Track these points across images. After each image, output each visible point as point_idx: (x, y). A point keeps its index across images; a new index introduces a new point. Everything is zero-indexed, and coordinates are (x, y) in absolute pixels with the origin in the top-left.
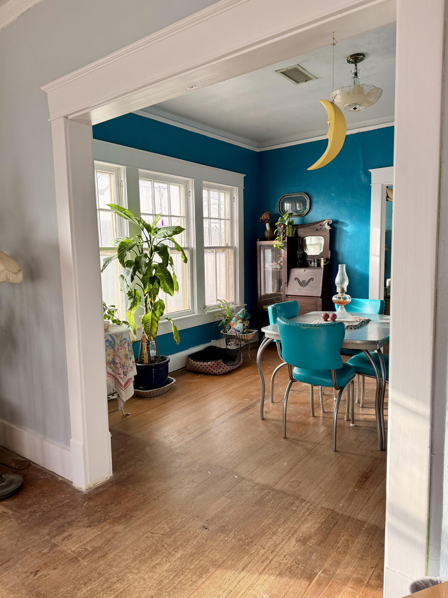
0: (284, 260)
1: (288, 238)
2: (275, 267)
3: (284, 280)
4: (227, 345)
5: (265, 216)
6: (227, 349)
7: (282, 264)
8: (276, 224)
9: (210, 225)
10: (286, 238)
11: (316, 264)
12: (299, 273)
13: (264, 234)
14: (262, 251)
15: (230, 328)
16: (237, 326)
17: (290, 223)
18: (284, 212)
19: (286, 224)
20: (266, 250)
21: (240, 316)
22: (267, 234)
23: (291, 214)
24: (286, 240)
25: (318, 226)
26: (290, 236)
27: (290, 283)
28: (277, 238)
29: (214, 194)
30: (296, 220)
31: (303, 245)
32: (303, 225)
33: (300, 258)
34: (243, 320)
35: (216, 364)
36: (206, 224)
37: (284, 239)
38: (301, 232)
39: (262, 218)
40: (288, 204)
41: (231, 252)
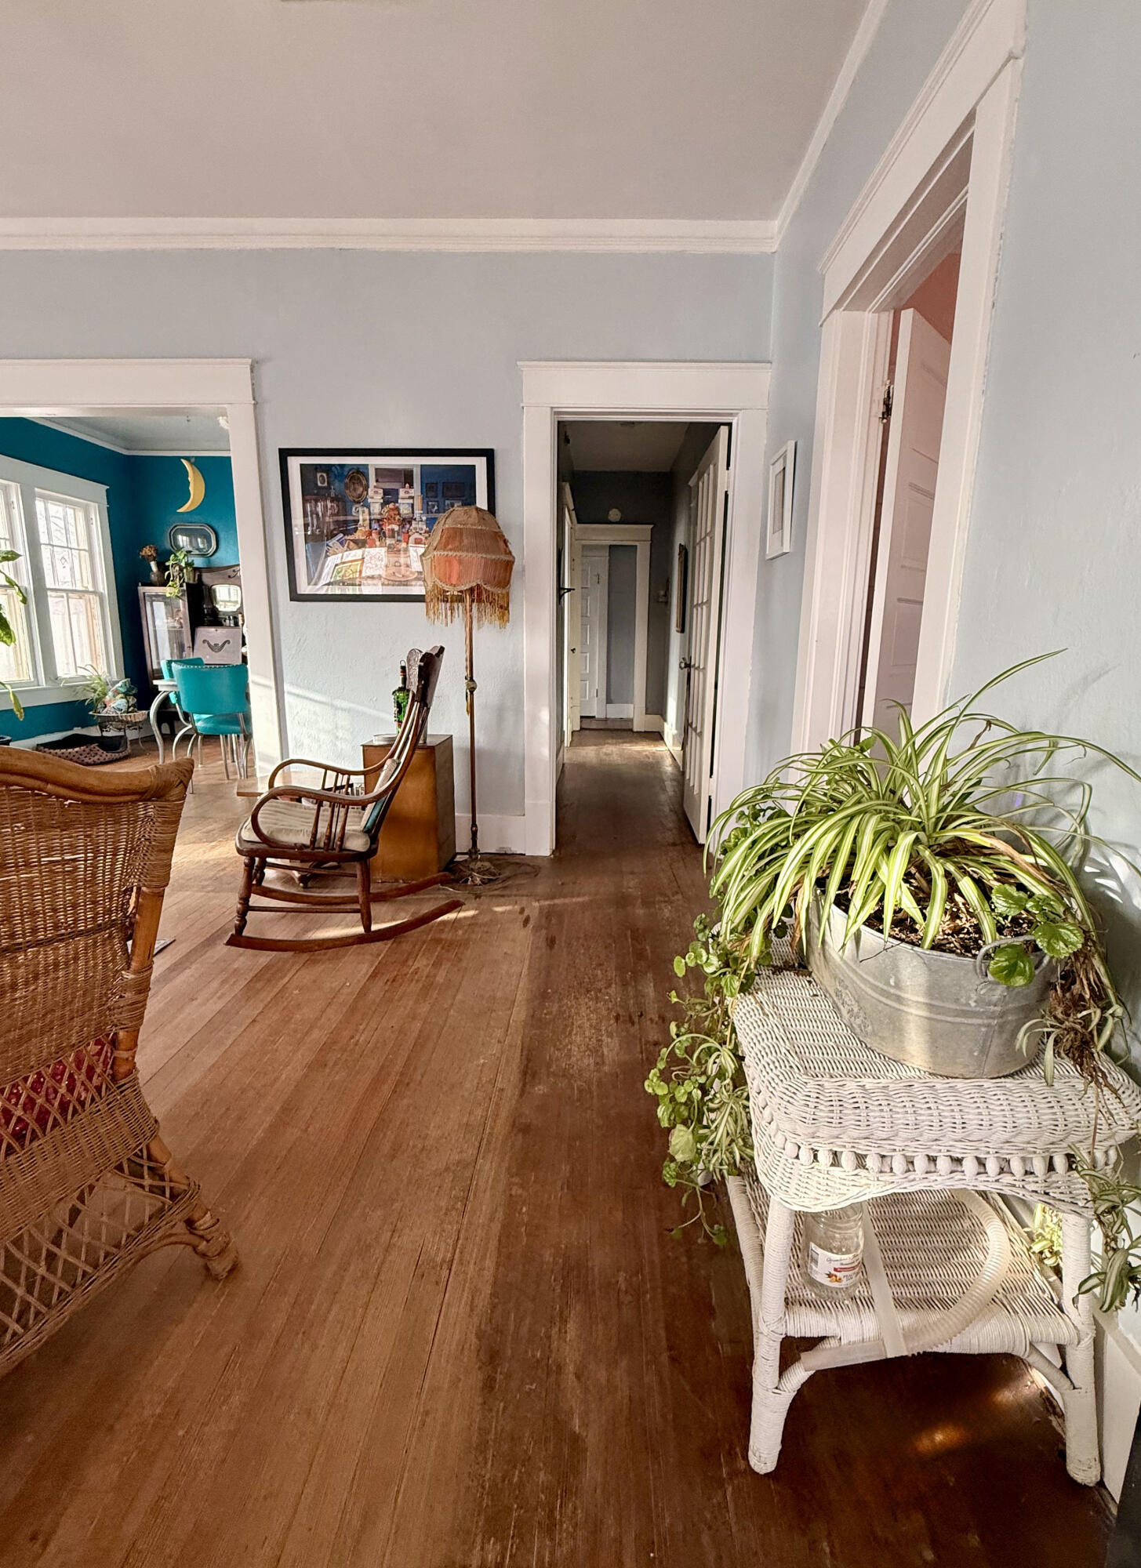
0: (184, 614)
1: (188, 584)
2: (171, 625)
3: (187, 643)
4: (102, 731)
5: (147, 551)
6: (102, 737)
7: (182, 621)
8: (167, 564)
9: (53, 556)
10: (185, 584)
11: (232, 622)
12: (206, 633)
13: (149, 576)
14: (148, 604)
15: (105, 707)
16: (116, 704)
17: (187, 564)
18: (179, 549)
19: (183, 564)
20: (154, 603)
21: (121, 689)
22: (154, 578)
23: (189, 552)
24: (185, 588)
25: (230, 572)
26: (191, 582)
27: (196, 646)
28: (170, 583)
29: (55, 509)
30: (199, 562)
31: (211, 595)
32: (210, 569)
33: (208, 614)
34: (126, 695)
35: (88, 750)
36: (45, 553)
37: (181, 586)
38: (207, 578)
39: (143, 553)
40: (185, 538)
41: (94, 599)
